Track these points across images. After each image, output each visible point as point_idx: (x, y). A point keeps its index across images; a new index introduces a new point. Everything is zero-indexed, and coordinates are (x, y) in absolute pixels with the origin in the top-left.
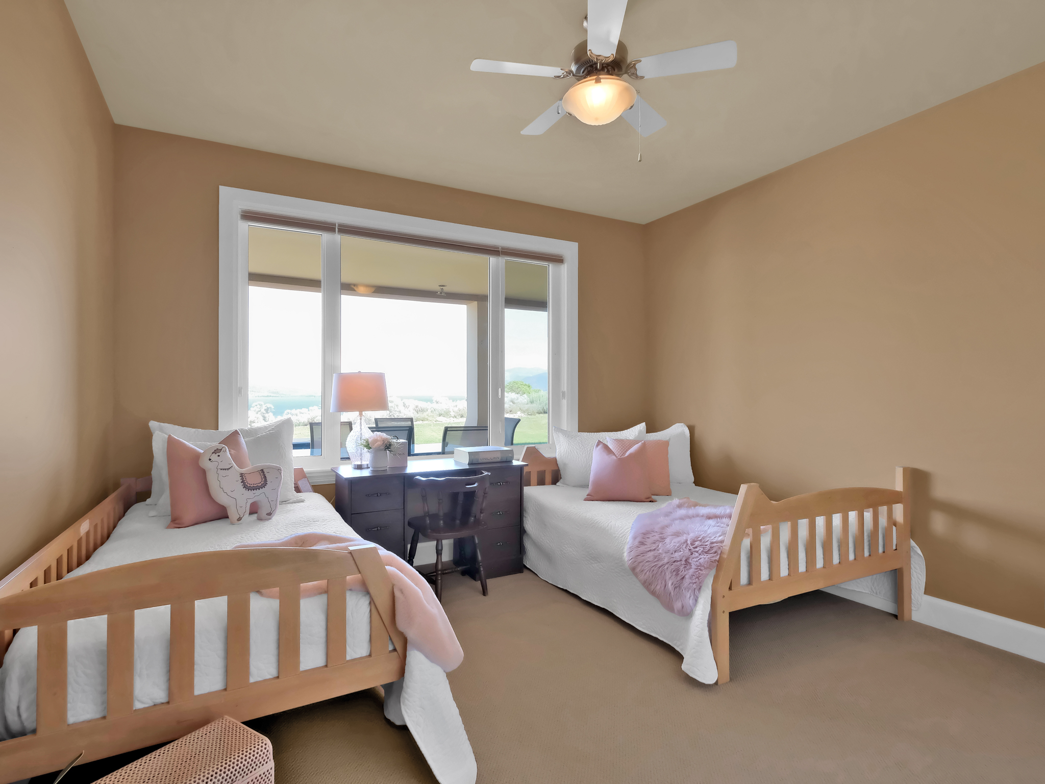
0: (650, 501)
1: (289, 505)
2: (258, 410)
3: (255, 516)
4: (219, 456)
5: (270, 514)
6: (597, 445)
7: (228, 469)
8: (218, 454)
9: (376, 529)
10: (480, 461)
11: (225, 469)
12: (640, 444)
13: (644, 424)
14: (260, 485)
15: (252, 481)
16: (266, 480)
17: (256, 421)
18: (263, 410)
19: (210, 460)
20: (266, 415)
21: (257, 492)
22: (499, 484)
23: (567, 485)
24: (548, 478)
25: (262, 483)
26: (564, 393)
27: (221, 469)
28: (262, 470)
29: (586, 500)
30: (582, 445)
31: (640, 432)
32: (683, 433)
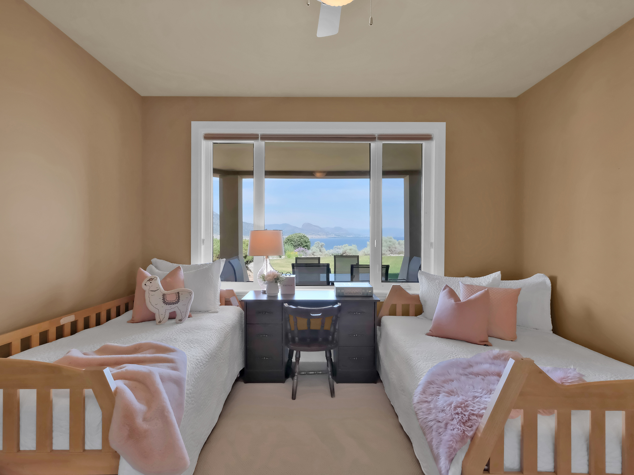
0: (485, 345)
1: (210, 314)
2: (317, 246)
3: (173, 321)
4: (151, 283)
5: (181, 320)
6: (444, 289)
7: (155, 291)
8: (150, 281)
9: (262, 336)
10: (345, 295)
11: (153, 291)
12: (483, 291)
13: (499, 273)
14: (175, 301)
15: (169, 299)
16: (179, 299)
17: (316, 252)
18: (320, 246)
19: (145, 285)
20: (321, 249)
21: (173, 306)
22: (355, 313)
23: (426, 318)
24: (412, 310)
25: (176, 300)
26: (431, 244)
27: (151, 291)
28: (178, 292)
29: (428, 334)
30: (439, 287)
31: (494, 279)
32: (544, 283)
